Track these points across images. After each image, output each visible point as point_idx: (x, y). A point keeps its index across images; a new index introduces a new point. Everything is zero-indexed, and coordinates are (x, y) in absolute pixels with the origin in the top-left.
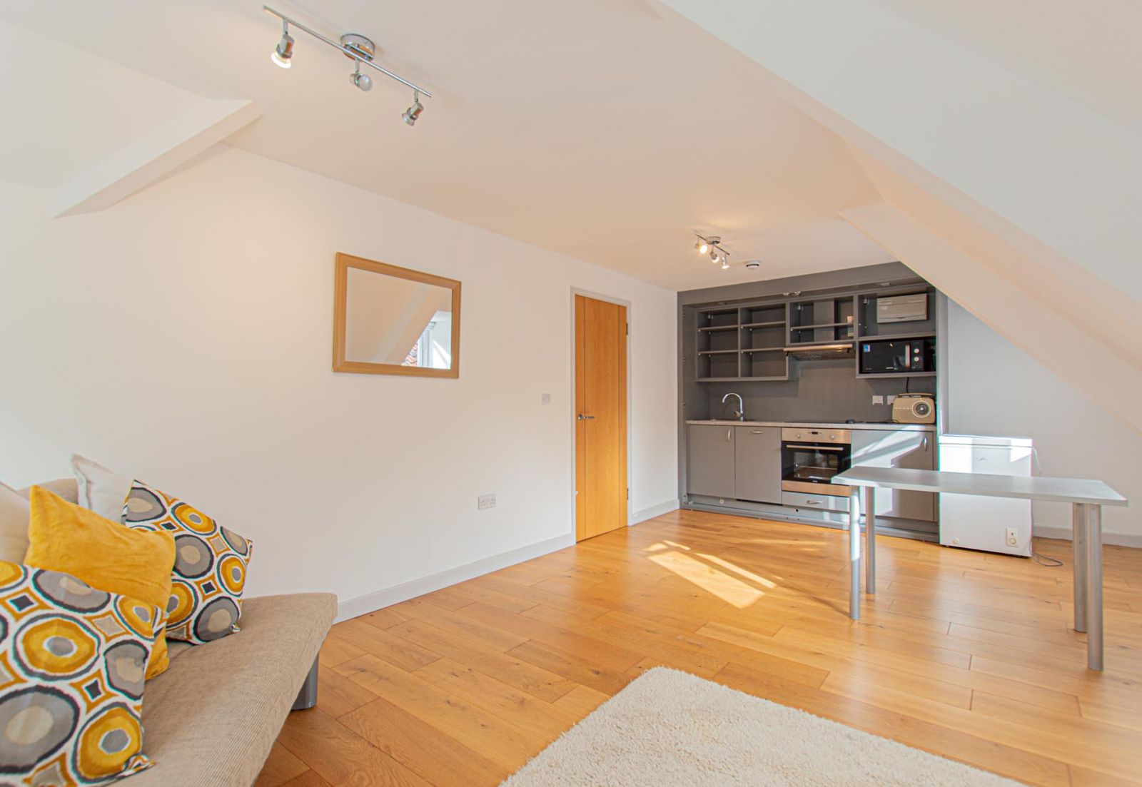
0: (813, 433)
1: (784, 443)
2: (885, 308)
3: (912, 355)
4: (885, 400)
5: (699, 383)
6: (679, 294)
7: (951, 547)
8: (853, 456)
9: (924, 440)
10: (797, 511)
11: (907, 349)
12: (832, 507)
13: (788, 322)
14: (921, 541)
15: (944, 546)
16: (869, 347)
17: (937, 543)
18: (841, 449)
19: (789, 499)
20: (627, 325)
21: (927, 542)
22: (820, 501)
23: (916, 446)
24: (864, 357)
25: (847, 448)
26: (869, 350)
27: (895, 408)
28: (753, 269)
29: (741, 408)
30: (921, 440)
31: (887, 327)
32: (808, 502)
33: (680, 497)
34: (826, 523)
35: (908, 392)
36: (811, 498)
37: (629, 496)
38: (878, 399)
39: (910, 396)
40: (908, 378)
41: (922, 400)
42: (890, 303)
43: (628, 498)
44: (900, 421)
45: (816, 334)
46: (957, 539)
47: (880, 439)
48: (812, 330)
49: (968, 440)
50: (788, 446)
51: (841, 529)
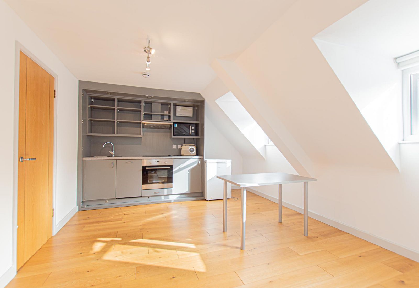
0: (157, 161)
1: (144, 167)
2: (179, 110)
3: (192, 129)
4: (177, 147)
5: (88, 136)
6: (80, 82)
7: (210, 200)
8: (174, 170)
9: (199, 162)
10: (149, 198)
11: (190, 127)
12: (166, 193)
13: (142, 110)
14: (199, 200)
15: (208, 201)
16: (176, 125)
17: (205, 200)
18: (170, 168)
19: (145, 193)
20: (55, 91)
21: (201, 200)
22: (160, 192)
23: (197, 164)
24: (175, 129)
25: (172, 167)
26: (176, 126)
27: (182, 150)
28: (146, 77)
29: (113, 150)
30: (198, 162)
31: (179, 118)
32: (155, 193)
33: (78, 204)
34: (163, 201)
35: (185, 144)
36: (156, 191)
37: (54, 215)
38: (174, 146)
39: (186, 145)
40: (185, 138)
41: (190, 147)
42: (181, 109)
43: (53, 216)
44: (185, 155)
45: (153, 116)
46: (212, 197)
47: (184, 162)
48: (151, 115)
49: (215, 161)
50: (146, 168)
51: (171, 202)
